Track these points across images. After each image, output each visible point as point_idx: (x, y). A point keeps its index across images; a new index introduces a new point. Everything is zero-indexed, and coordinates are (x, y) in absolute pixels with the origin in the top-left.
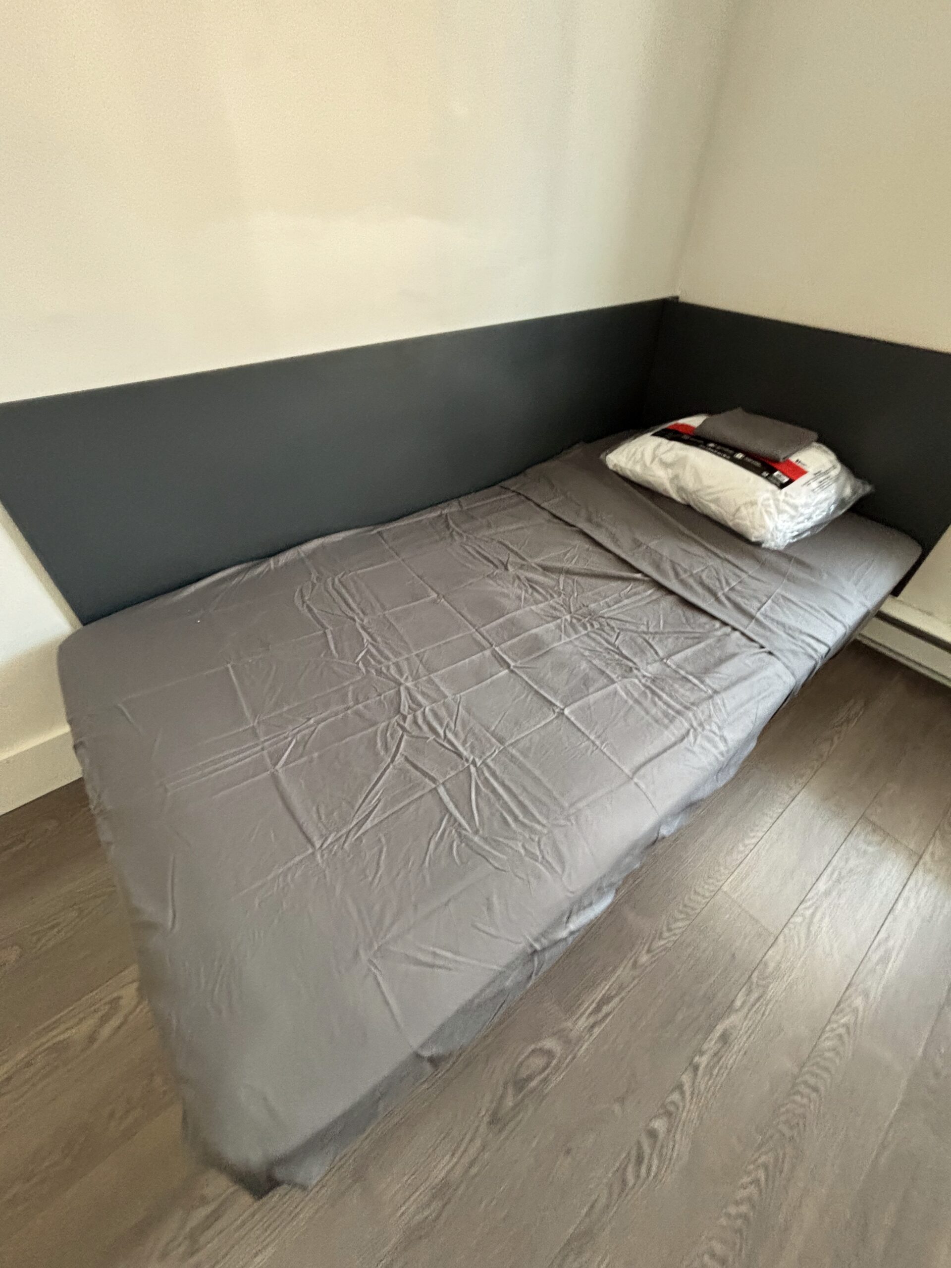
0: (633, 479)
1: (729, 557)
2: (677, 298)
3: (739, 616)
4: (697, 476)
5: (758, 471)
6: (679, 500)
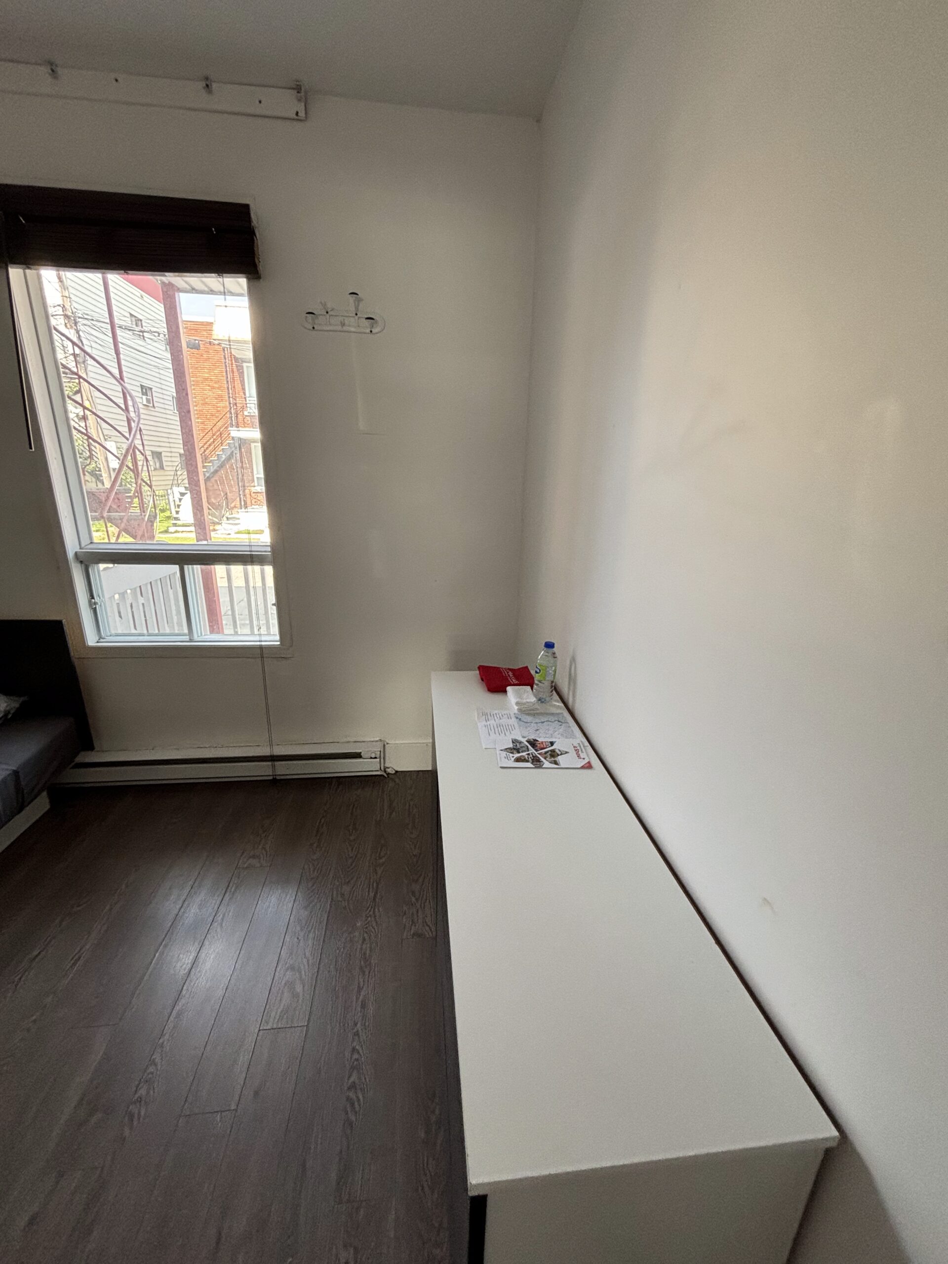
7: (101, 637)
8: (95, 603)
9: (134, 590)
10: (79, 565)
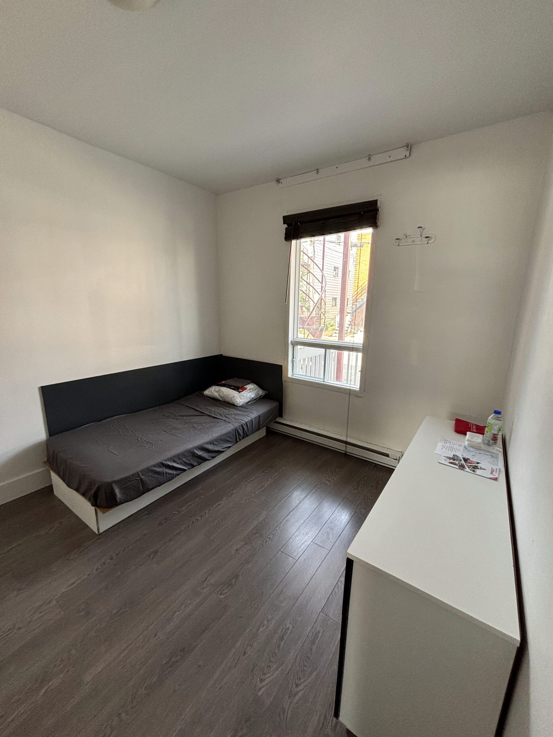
0: (210, 396)
1: (228, 408)
2: (222, 354)
3: (226, 418)
4: (223, 392)
5: (235, 390)
6: (221, 400)
7: (293, 374)
8: (294, 361)
9: (308, 359)
10: (291, 345)
